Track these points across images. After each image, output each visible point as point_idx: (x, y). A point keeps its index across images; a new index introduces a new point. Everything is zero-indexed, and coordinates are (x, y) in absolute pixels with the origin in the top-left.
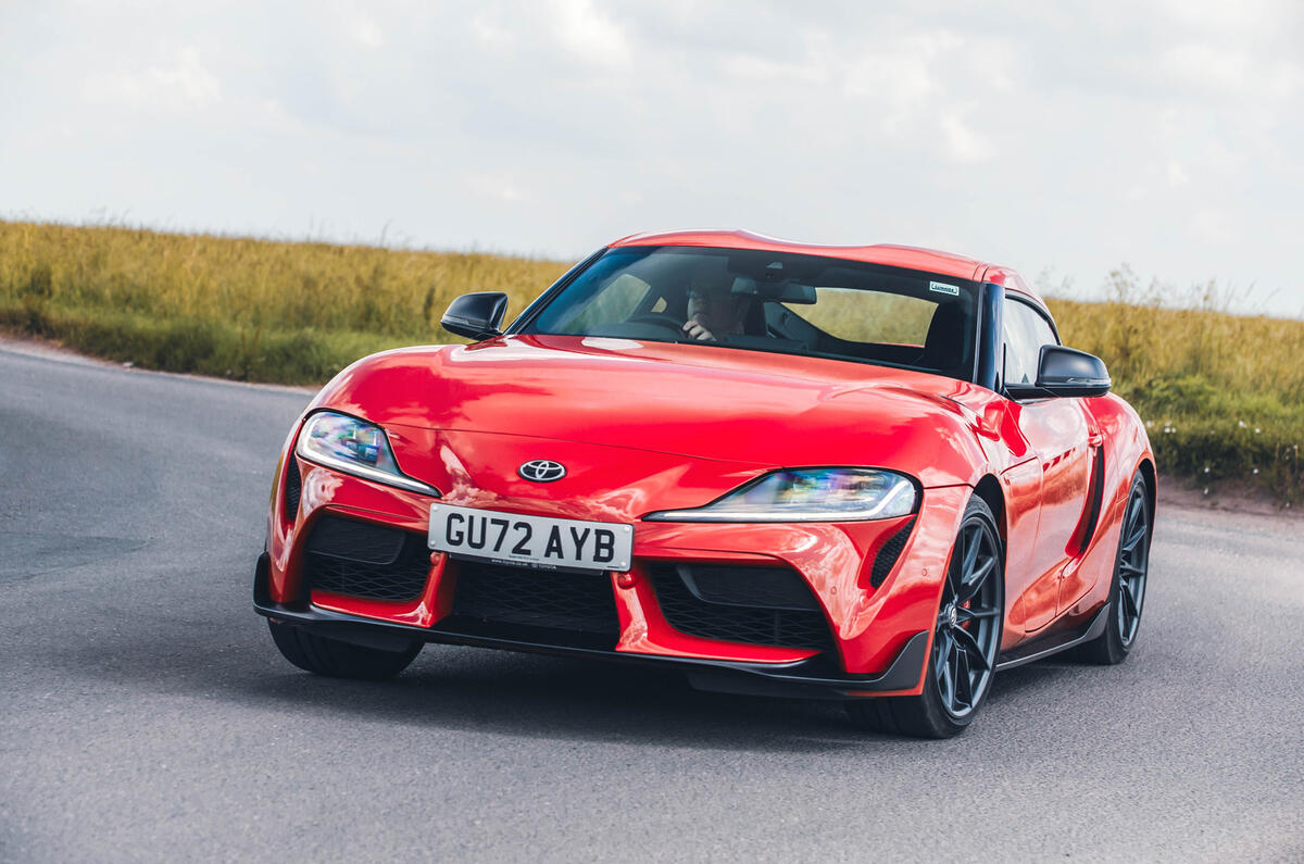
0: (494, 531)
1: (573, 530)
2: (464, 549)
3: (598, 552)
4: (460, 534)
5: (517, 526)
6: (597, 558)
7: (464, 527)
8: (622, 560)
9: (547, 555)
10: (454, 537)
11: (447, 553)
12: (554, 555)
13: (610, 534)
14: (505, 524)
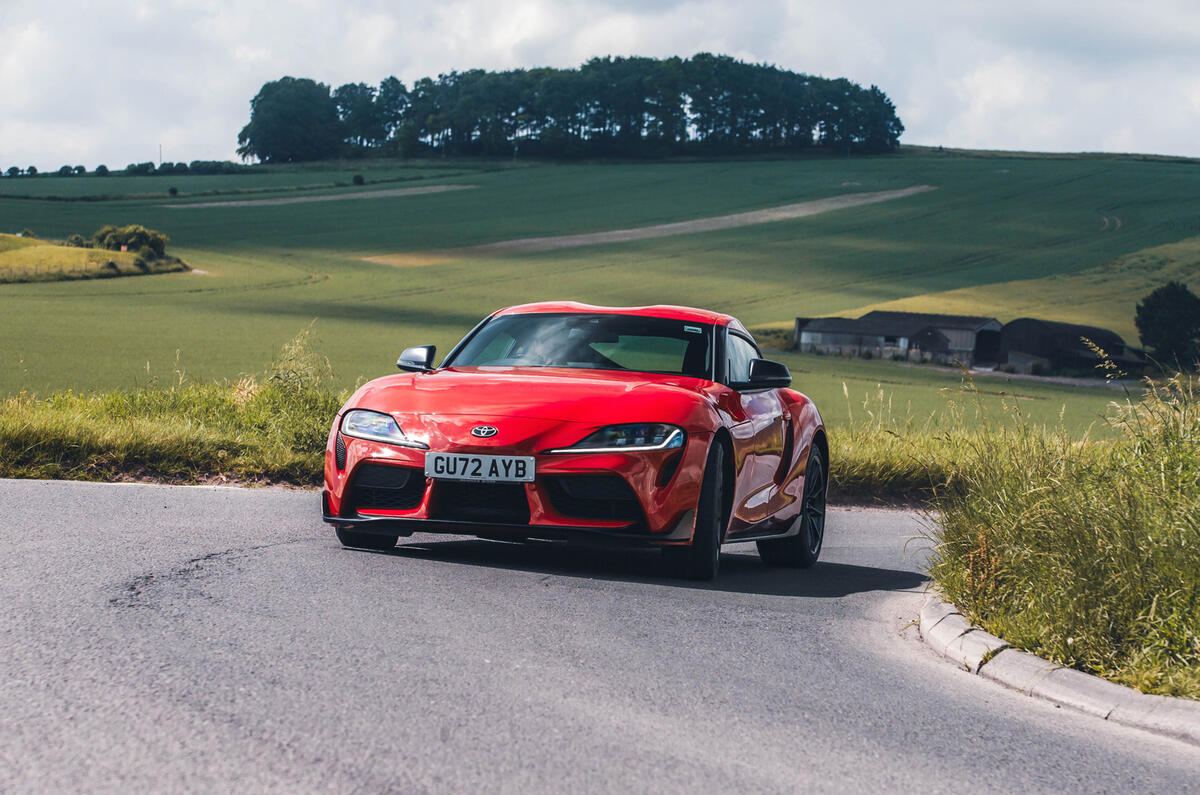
0: (460, 465)
1: (503, 461)
2: (445, 475)
3: (517, 472)
4: (442, 467)
5: (473, 461)
6: (517, 475)
7: (444, 464)
8: (530, 476)
9: (490, 475)
10: (439, 469)
11: (435, 478)
12: (494, 475)
13: (523, 462)
14: (467, 460)
